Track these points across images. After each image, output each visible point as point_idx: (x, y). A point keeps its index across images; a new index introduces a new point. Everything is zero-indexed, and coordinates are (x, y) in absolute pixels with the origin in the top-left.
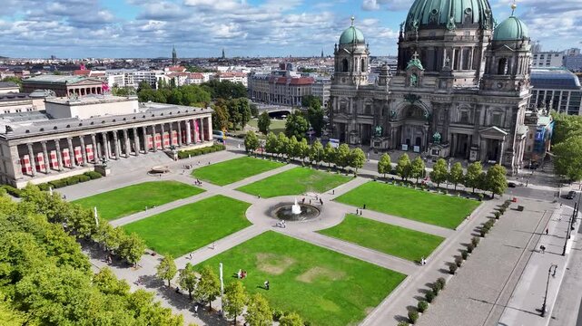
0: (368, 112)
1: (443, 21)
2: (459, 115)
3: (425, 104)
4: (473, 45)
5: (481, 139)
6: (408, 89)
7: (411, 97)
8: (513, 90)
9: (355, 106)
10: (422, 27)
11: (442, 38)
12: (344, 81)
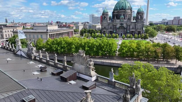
0: (111, 28)
1: (124, 8)
2: (132, 27)
3: (125, 25)
4: (130, 13)
5: (137, 31)
6: (121, 22)
7: (122, 24)
8: (142, 21)
9: (108, 27)
10: (120, 9)
11: (125, 12)
12: (105, 21)
